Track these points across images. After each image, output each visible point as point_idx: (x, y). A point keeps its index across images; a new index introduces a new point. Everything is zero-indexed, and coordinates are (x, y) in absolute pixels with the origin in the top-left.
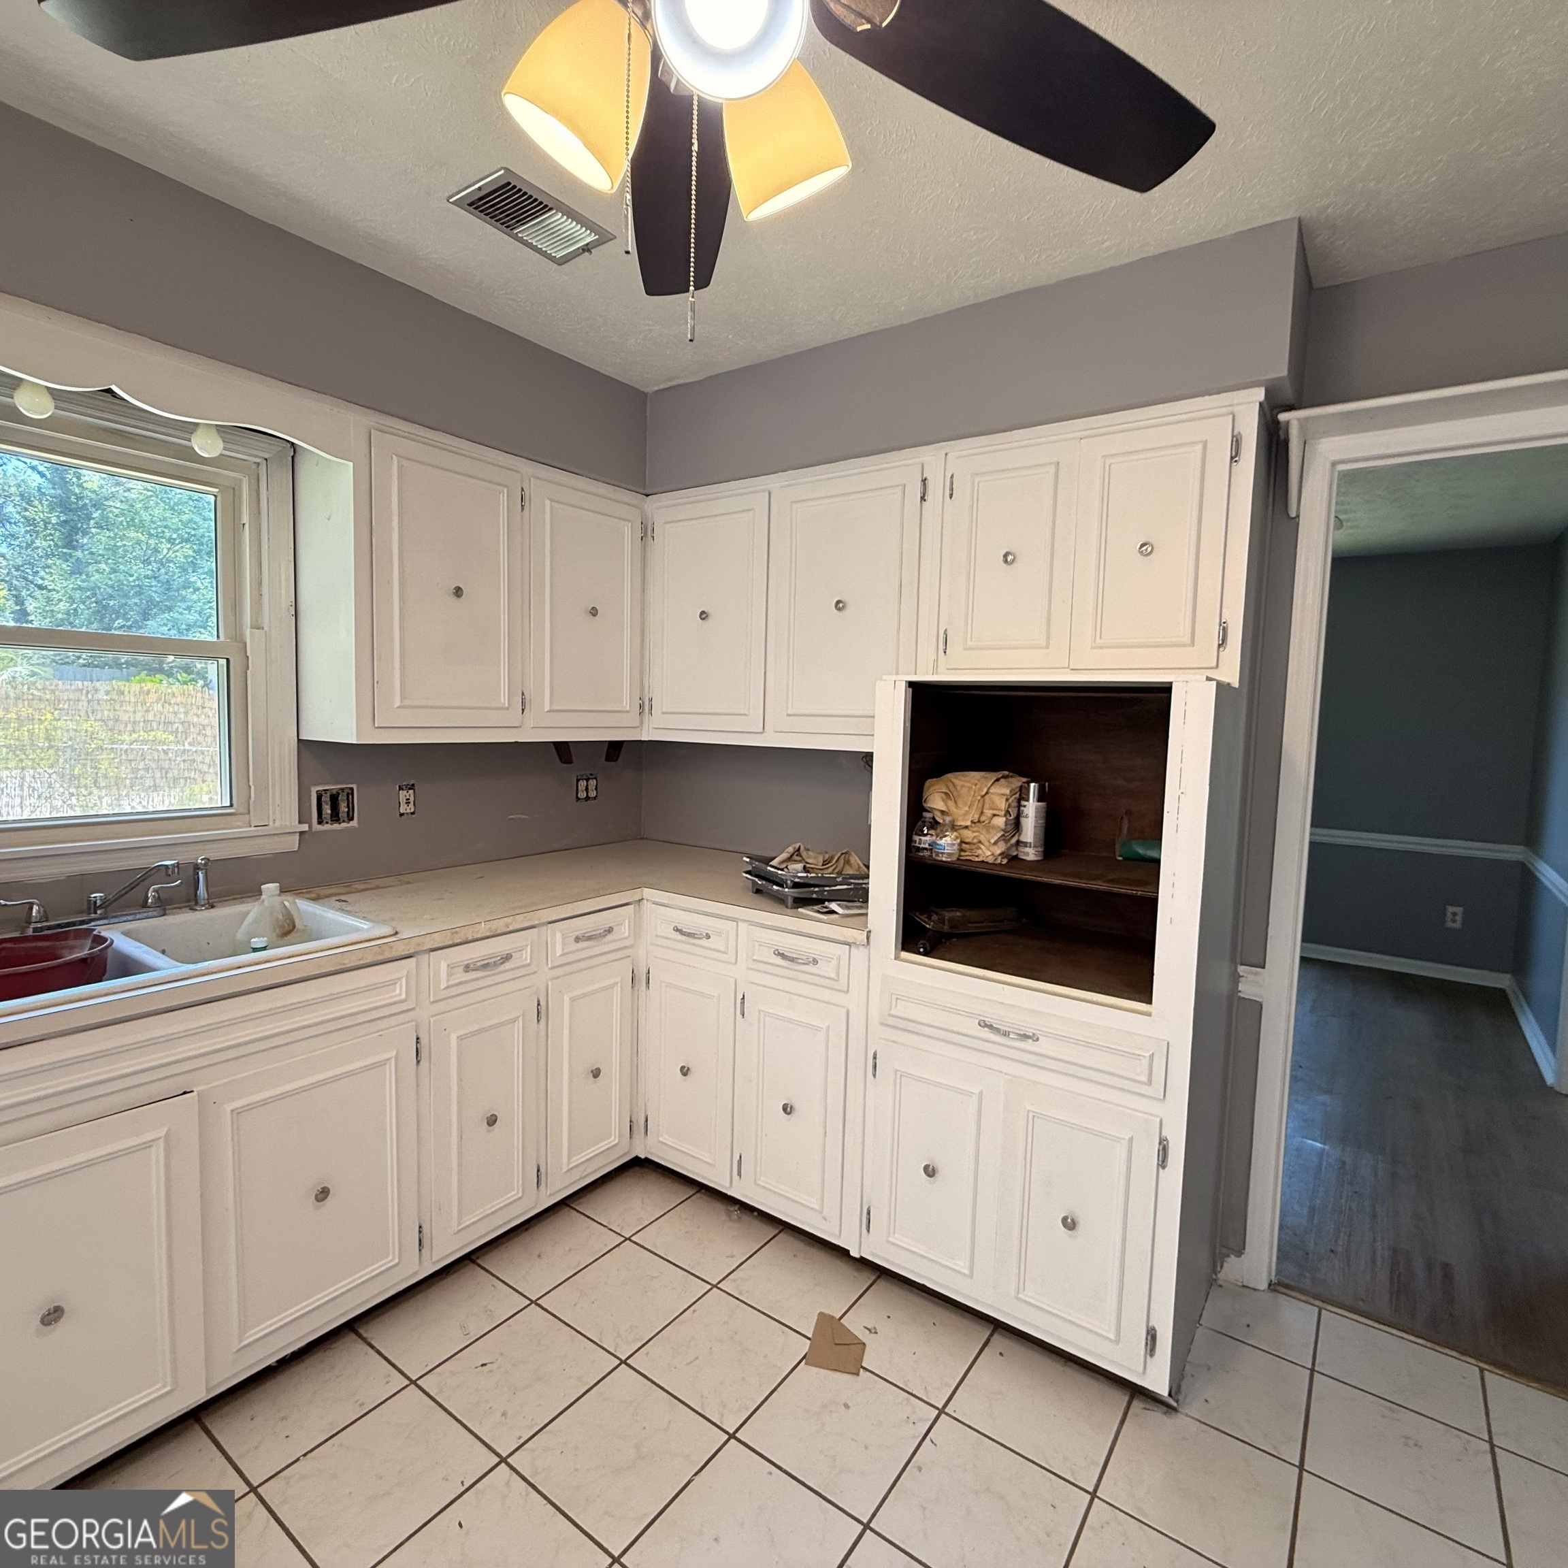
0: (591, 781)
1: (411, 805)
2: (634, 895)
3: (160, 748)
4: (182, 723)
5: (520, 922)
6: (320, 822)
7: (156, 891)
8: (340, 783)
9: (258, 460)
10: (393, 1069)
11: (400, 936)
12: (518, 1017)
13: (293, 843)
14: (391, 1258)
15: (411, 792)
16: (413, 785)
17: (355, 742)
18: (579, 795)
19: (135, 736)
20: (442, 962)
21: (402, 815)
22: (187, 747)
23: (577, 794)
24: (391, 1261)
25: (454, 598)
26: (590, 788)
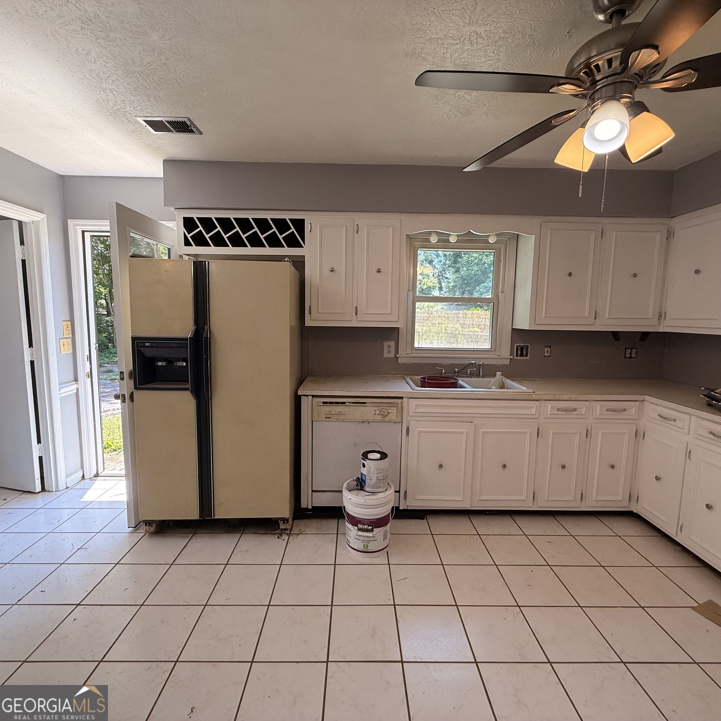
0: (633, 350)
1: (549, 353)
2: (641, 398)
3: (476, 334)
4: (484, 325)
5: (582, 397)
6: (517, 356)
7: (470, 370)
8: (524, 344)
9: (507, 239)
10: (529, 436)
11: (535, 393)
12: (578, 433)
13: (507, 362)
14: (523, 497)
15: (549, 348)
16: (550, 346)
17: (528, 329)
18: (626, 356)
19: (469, 329)
20: (549, 405)
21: (545, 356)
22: (484, 334)
23: (625, 355)
24: (523, 498)
25: (568, 277)
26: (632, 353)
